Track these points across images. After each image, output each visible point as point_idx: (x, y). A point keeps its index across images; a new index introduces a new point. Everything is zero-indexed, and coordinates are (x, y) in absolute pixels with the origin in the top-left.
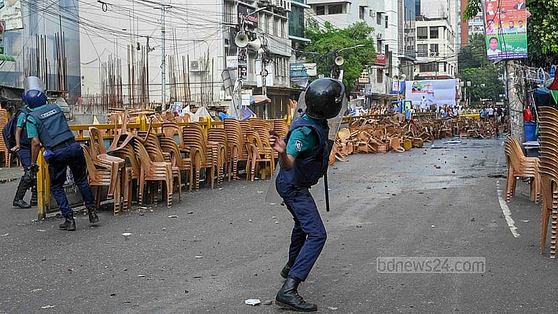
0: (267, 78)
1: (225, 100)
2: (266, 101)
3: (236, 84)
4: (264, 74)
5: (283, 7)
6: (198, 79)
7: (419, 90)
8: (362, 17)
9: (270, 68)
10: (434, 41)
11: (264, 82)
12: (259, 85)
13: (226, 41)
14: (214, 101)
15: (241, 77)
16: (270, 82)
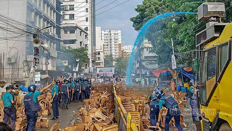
0: (49, 66)
1: (25, 77)
2: (48, 78)
3: (32, 69)
4: (47, 64)
5: (54, 36)
6: (11, 67)
7: (102, 71)
8: (81, 45)
9: (50, 61)
10: (99, 56)
11: (47, 67)
12: (44, 69)
13: (27, 48)
14: (19, 78)
15: (35, 65)
16: (50, 68)
